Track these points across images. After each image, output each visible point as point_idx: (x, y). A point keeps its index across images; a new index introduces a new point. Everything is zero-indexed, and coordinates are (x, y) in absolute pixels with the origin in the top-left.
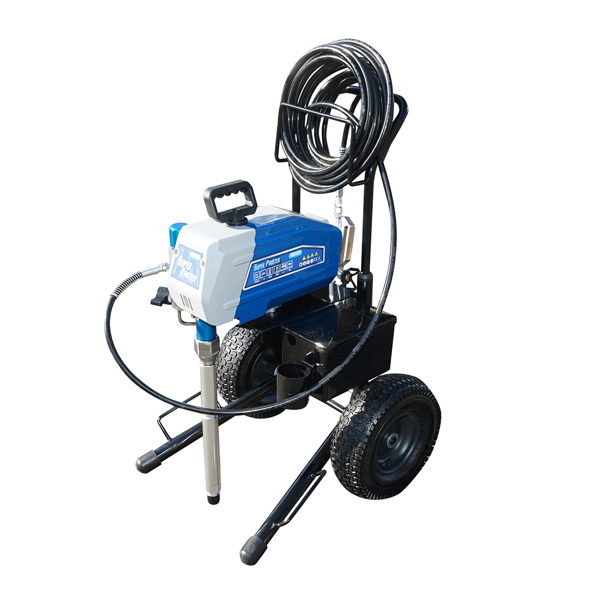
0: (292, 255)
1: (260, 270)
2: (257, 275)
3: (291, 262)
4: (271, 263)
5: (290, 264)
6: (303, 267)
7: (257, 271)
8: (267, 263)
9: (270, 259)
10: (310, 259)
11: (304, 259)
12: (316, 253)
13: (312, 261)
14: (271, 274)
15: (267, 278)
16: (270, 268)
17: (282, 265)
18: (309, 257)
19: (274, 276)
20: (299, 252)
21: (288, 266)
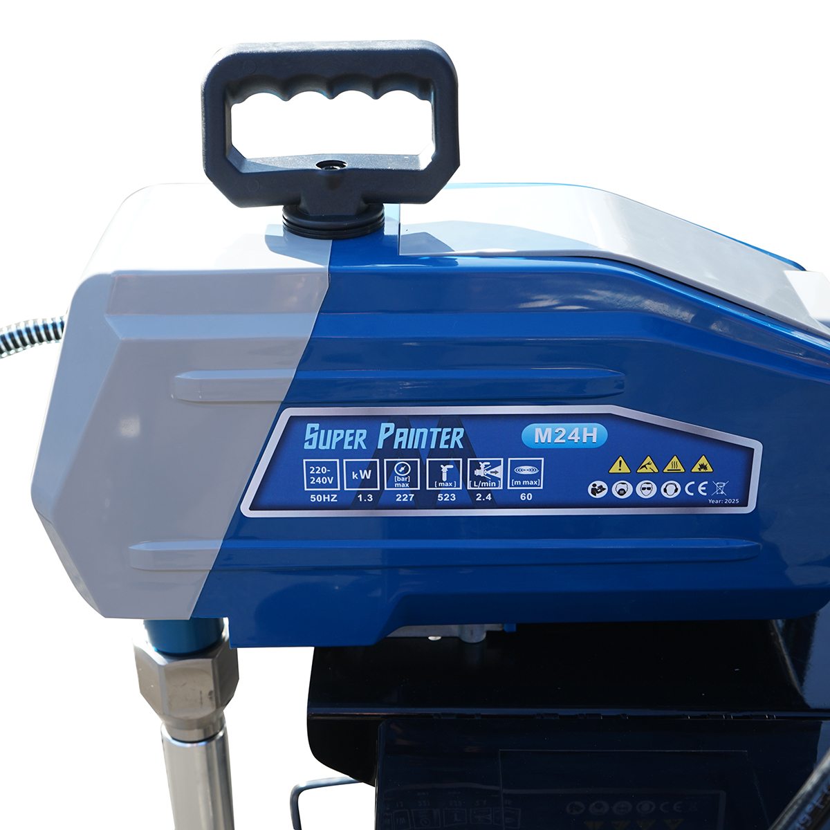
0: (540, 434)
1: (339, 452)
2: (324, 470)
3: (537, 464)
4: (408, 438)
5: (526, 470)
6: (610, 502)
7: (317, 453)
8: (383, 436)
9: (402, 422)
10: (659, 478)
11: (620, 467)
12: (703, 460)
13: (671, 490)
14: (405, 487)
15: (382, 500)
16: (401, 461)
17: (476, 466)
18: (650, 466)
19: (426, 499)
20: (593, 434)
21: (515, 476)
